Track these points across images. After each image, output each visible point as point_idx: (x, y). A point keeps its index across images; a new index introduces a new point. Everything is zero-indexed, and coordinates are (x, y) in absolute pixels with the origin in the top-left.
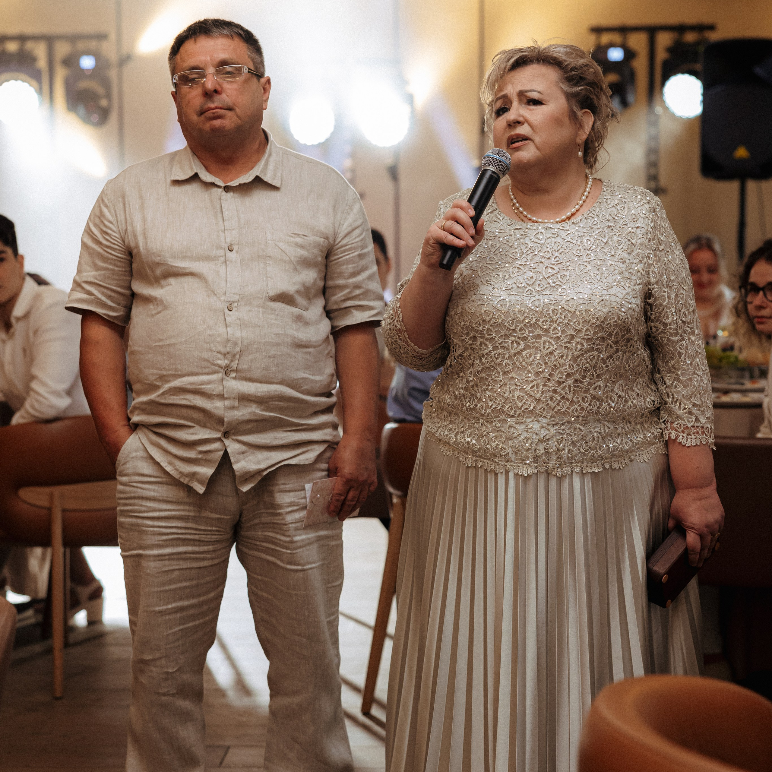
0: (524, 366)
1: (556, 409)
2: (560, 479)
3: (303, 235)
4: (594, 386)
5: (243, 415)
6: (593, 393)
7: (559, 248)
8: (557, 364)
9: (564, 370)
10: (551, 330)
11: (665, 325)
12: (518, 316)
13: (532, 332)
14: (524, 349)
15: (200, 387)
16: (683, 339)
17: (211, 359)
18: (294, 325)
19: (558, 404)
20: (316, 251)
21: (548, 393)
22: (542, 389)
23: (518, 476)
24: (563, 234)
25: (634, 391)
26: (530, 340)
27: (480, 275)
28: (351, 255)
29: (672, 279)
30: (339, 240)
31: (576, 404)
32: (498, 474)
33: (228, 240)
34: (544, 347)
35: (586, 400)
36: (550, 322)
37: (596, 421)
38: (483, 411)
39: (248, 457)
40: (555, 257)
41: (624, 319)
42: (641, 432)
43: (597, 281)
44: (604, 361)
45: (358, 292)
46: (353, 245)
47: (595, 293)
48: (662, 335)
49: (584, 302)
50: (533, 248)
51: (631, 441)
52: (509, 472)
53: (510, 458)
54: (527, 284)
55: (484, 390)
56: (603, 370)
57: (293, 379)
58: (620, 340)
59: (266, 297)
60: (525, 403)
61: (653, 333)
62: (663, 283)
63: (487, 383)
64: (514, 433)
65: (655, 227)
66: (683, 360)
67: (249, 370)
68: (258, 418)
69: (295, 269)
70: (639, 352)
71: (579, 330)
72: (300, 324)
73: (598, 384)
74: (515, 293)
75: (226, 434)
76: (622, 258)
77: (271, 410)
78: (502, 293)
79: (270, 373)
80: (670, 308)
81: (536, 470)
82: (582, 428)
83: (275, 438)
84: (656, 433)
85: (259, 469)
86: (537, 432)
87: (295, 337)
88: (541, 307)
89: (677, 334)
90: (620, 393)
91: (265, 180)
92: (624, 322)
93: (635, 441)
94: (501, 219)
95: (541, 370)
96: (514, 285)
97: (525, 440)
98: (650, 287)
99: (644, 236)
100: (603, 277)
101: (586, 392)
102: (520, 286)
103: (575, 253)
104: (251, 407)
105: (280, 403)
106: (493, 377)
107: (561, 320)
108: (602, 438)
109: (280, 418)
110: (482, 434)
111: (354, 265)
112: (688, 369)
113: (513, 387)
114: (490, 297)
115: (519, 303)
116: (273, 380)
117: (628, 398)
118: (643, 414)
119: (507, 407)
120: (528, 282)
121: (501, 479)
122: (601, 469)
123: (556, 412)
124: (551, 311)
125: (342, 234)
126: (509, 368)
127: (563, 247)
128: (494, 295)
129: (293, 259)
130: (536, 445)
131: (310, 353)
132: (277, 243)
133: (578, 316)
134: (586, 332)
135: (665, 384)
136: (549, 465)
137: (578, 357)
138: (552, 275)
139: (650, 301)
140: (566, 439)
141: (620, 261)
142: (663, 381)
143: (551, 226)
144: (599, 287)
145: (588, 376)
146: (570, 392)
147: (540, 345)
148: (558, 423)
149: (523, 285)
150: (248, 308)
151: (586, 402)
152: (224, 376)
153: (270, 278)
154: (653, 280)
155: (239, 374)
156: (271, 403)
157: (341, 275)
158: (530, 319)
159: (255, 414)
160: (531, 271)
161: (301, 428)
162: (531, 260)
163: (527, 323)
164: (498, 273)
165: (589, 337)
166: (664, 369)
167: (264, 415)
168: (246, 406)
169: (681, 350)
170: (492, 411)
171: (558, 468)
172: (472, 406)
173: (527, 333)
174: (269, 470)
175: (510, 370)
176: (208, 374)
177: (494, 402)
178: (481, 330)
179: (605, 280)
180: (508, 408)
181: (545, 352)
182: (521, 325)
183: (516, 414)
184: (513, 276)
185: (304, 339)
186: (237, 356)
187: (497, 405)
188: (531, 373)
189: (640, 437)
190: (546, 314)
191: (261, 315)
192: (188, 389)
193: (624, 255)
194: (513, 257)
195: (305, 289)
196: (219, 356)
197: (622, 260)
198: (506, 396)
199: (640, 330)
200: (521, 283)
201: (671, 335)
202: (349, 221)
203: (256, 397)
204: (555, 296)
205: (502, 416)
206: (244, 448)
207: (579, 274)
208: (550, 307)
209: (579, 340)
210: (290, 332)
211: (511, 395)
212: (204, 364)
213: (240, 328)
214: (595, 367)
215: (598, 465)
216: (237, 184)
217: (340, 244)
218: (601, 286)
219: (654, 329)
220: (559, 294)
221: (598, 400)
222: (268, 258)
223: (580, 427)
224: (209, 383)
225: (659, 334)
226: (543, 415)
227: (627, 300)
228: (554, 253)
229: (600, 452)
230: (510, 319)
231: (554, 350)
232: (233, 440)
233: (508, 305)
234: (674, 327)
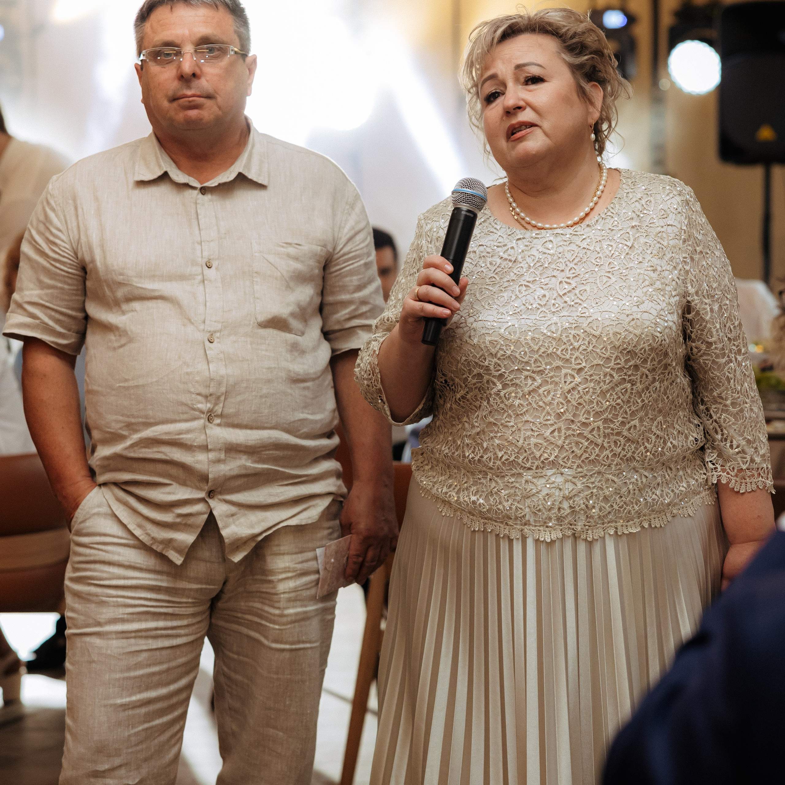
0: (541, 407)
1: (583, 458)
2: (590, 544)
3: (297, 244)
4: (627, 426)
5: (230, 470)
6: (627, 436)
7: (574, 257)
8: (582, 402)
9: (591, 408)
10: (573, 360)
11: (709, 344)
12: (532, 345)
13: (550, 364)
14: (540, 385)
15: (177, 437)
16: (731, 361)
17: (189, 403)
18: (288, 356)
19: (585, 451)
20: (312, 262)
21: (572, 438)
22: (565, 434)
23: (539, 543)
24: (578, 241)
25: (674, 428)
26: (547, 374)
27: (480, 299)
28: (356, 265)
29: (714, 287)
30: (341, 246)
31: (607, 450)
32: (512, 540)
33: (206, 254)
34: (565, 382)
35: (619, 443)
36: (571, 350)
37: (631, 470)
38: (492, 463)
39: (238, 519)
40: (569, 268)
41: (660, 341)
42: (684, 479)
43: (624, 296)
44: (639, 394)
45: (364, 309)
46: (358, 252)
47: (624, 311)
48: (705, 357)
49: (611, 323)
50: (542, 260)
51: (673, 491)
52: (526, 537)
53: (529, 521)
54: (539, 304)
55: (492, 438)
56: (638, 406)
57: (289, 422)
58: (656, 367)
59: (254, 323)
60: (544, 452)
61: (693, 355)
62: (703, 293)
63: (496, 429)
64: (532, 489)
65: (689, 224)
66: (733, 386)
67: (237, 414)
68: (249, 472)
69: (288, 287)
70: (679, 379)
71: (608, 358)
72: (296, 354)
73: (633, 423)
74: (525, 317)
75: (211, 494)
76: (652, 265)
77: (263, 461)
78: (509, 318)
79: (262, 416)
80: (714, 324)
81: (561, 534)
82: (616, 479)
83: (270, 495)
84: (700, 480)
85: (253, 534)
86: (561, 487)
87: (290, 371)
88: (559, 333)
89: (724, 355)
90: (658, 432)
91: (250, 177)
92: (661, 345)
93: (677, 492)
94: (498, 228)
95: (562, 410)
96: (523, 307)
97: (546, 498)
98: (689, 299)
99: (677, 237)
100: (631, 291)
101: (618, 434)
102: (530, 307)
103: (594, 262)
104: (240, 459)
105: (274, 452)
106: (503, 421)
107: (584, 347)
108: (639, 490)
109: (275, 470)
110: (491, 492)
111: (359, 277)
112: (739, 397)
113: (529, 433)
114: (495, 324)
115: (532, 329)
116: (266, 425)
117: (667, 438)
118: (685, 457)
119: (522, 457)
120: (540, 302)
121: (517, 548)
122: (639, 529)
123: (583, 461)
124: (571, 337)
125: (343, 240)
126: (522, 409)
127: (578, 255)
128: (500, 320)
129: (285, 274)
130: (560, 503)
131: (307, 388)
132: (265, 256)
133: (604, 341)
134: (615, 360)
135: (711, 417)
136: (577, 527)
137: (608, 391)
138: (569, 292)
139: (690, 316)
140: (596, 493)
141: (649, 269)
142: (708, 414)
143: (561, 232)
144: (627, 304)
145: (620, 414)
146: (599, 435)
147: (560, 379)
148: (587, 475)
149: (534, 306)
150: (232, 338)
151: (619, 447)
152: (207, 423)
153: (258, 298)
154: (691, 290)
155: (225, 420)
156: (264, 453)
157: (343, 289)
158: (546, 348)
159: (245, 467)
160: (542, 288)
161: (299, 480)
162: (540, 274)
163: (543, 353)
164: (502, 294)
165: (619, 366)
166: (709, 399)
167: (256, 468)
168: (235, 458)
169: (729, 375)
170: (503, 463)
171: (588, 530)
172: (476, 458)
173: (544, 366)
174: (264, 535)
175: (524, 413)
176: (187, 421)
177: (505, 453)
178: (487, 365)
179: (635, 294)
180: (523, 459)
181: (567, 387)
182: (536, 356)
183: (533, 466)
184: (520, 296)
185: (301, 371)
186: (222, 398)
187: (509, 456)
188: (551, 415)
189: (683, 486)
190: (565, 340)
191: (249, 346)
192: (162, 439)
193: (655, 261)
194: (518, 273)
195: (301, 310)
196: (200, 398)
197: (652, 268)
198: (520, 444)
199: (678, 352)
200: (532, 304)
201: (717, 356)
202: (351, 222)
203: (246, 446)
204: (575, 318)
205: (516, 469)
206: (233, 509)
207: (602, 288)
208: (570, 331)
209: (608, 370)
210: (284, 364)
211: (526, 443)
212: (181, 409)
213: (224, 363)
214: (628, 402)
215: (634, 524)
216: (216, 184)
217: (342, 252)
218: (631, 302)
219: (695, 350)
220: (579, 314)
221: (633, 442)
222: (255, 275)
223: (613, 478)
224: (188, 431)
225: (701, 356)
226: (568, 465)
227: (662, 317)
228: (568, 263)
229: (637, 508)
230: (522, 349)
231: (578, 385)
232: (220, 500)
233: (518, 332)
234: (720, 346)
